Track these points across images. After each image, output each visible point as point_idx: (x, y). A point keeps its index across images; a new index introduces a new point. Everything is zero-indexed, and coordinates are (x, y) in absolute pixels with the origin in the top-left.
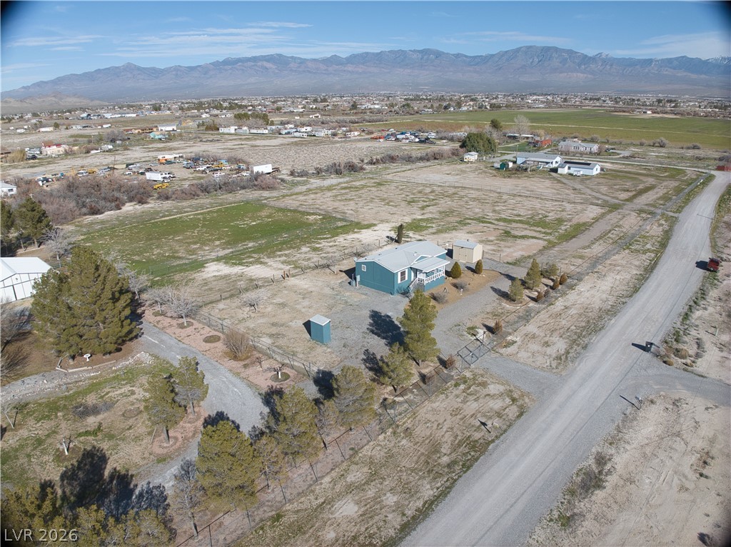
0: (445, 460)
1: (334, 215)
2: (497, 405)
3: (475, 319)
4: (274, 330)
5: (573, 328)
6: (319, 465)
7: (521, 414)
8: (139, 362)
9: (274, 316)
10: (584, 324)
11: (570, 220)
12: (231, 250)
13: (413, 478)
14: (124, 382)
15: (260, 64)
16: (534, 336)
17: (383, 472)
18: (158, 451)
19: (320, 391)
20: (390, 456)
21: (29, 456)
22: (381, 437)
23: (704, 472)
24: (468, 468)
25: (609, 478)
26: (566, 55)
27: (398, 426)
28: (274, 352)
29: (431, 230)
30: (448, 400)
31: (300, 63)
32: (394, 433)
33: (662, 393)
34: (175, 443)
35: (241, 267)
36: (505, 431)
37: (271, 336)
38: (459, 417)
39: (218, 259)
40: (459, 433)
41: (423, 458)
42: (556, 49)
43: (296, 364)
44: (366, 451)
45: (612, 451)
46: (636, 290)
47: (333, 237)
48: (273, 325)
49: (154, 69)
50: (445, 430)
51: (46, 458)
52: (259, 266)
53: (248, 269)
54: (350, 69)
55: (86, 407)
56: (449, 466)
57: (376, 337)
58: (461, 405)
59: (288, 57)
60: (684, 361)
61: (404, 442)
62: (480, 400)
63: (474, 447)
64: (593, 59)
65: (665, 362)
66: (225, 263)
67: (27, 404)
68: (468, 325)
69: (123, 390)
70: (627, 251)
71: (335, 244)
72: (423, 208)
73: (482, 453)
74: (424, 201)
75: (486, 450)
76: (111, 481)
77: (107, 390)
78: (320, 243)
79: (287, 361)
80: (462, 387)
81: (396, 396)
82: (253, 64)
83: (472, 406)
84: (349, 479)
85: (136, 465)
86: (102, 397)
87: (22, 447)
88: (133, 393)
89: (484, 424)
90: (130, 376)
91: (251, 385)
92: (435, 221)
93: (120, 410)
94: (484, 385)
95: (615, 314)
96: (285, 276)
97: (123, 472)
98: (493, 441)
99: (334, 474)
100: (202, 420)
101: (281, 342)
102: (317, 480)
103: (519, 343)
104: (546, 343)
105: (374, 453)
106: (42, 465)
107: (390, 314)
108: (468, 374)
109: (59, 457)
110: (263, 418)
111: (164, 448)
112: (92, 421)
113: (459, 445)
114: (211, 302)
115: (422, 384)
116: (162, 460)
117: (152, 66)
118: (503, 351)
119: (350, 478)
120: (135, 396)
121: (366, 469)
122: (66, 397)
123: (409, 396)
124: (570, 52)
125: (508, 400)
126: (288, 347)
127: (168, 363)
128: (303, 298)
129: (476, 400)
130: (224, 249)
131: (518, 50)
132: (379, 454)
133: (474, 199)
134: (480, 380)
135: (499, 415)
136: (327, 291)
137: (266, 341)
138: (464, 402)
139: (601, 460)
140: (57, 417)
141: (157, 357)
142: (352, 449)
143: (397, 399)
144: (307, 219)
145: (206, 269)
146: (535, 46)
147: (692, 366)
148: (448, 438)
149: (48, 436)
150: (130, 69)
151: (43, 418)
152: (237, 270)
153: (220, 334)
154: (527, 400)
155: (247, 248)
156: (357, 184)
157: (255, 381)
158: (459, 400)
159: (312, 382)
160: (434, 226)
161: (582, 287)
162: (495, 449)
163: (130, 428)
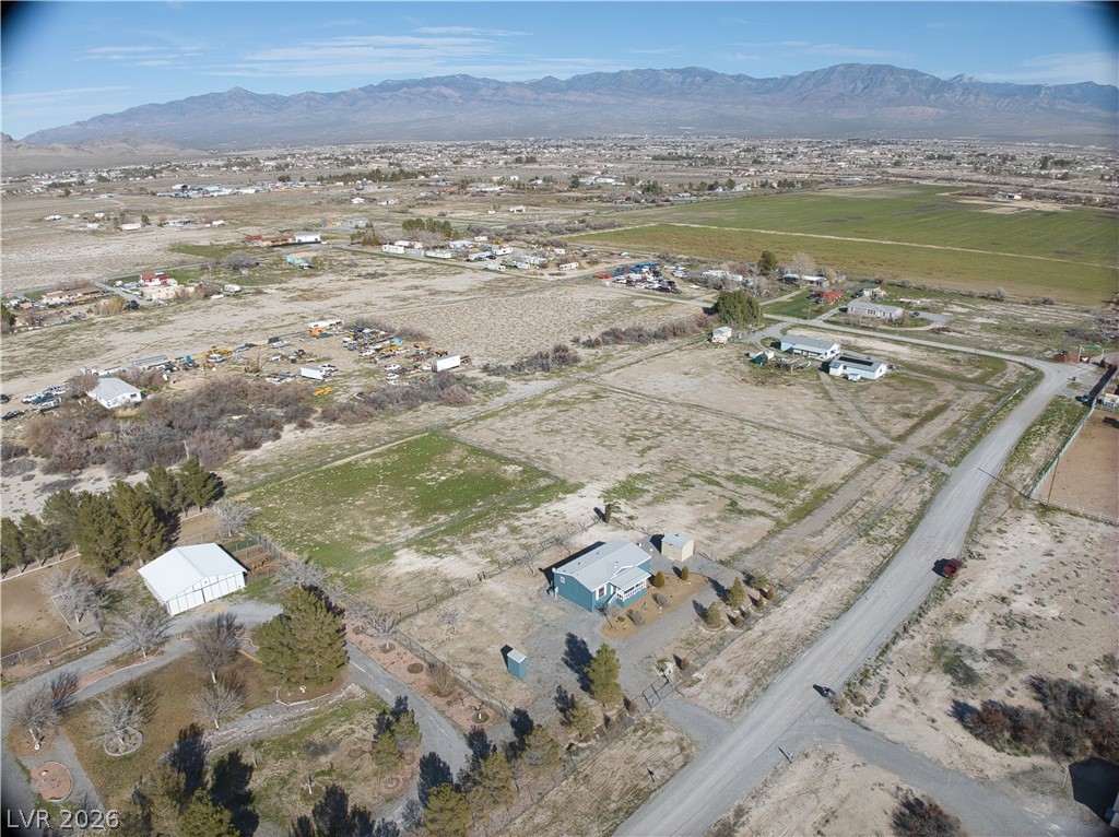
0: (613, 806)
1: (536, 465)
2: (665, 753)
3: (667, 649)
4: (472, 658)
5: (762, 662)
6: (514, 808)
7: (685, 764)
8: (351, 696)
9: (472, 638)
10: (774, 657)
11: (814, 480)
12: (421, 528)
13: (585, 822)
14: (342, 719)
15: (434, 89)
16: (720, 673)
17: (563, 815)
18: (385, 791)
19: (516, 733)
20: (570, 801)
21: (278, 795)
22: (564, 783)
23: (823, 830)
24: (630, 815)
25: (741, 829)
26: (907, 79)
27: (579, 773)
28: (474, 686)
29: (647, 498)
30: (625, 747)
31: (496, 89)
32: (575, 779)
33: (820, 747)
34: (398, 784)
35: (434, 559)
36: (667, 781)
37: (471, 665)
38: (631, 765)
39: (408, 544)
40: (629, 781)
41: (595, 804)
42: (891, 69)
43: (494, 702)
44: (551, 796)
45: (752, 805)
46: (848, 607)
47: (534, 507)
48: (473, 650)
49: (275, 97)
50: (617, 777)
51: (294, 797)
52: (453, 557)
53: (441, 562)
54: (572, 98)
55: (316, 745)
56: (615, 812)
57: (569, 670)
58: (635, 753)
59: (479, 80)
60: (857, 708)
61: (582, 788)
62: (653, 748)
63: (639, 795)
64: (948, 85)
65: (836, 710)
66: (418, 551)
67: (262, 742)
68: (659, 658)
69: (343, 728)
70: (863, 540)
71: (536, 521)
72: (643, 452)
73: (644, 802)
74: (647, 438)
75: (647, 798)
76: (354, 817)
77: (330, 727)
78: (518, 519)
79: (486, 699)
80: (640, 733)
81: (581, 741)
82: (425, 90)
83: (645, 754)
84: (535, 821)
85: (370, 804)
86: (327, 735)
87: (270, 786)
88: (353, 732)
89: (651, 773)
90: (347, 711)
91: (456, 726)
92: (653, 479)
93: (346, 750)
94: (659, 731)
95: (810, 646)
96: (482, 577)
97: (362, 810)
98: (655, 790)
99: (524, 816)
100: (418, 761)
101: (481, 674)
102: (511, 821)
103: (703, 682)
104: (730, 682)
105: (558, 798)
106: (293, 803)
107: (585, 640)
108: (648, 719)
109: (305, 795)
110: (468, 761)
111: (389, 788)
112: (324, 760)
113: (627, 793)
114: (409, 616)
115: (604, 729)
116: (389, 800)
117: (271, 92)
118: (686, 691)
119: (537, 820)
120: (356, 735)
121: (549, 813)
122: (294, 734)
123: (592, 742)
124: (914, 74)
125: (677, 749)
126: (487, 681)
127: (378, 697)
128: (501, 613)
129: (649, 748)
130: (413, 525)
131: (833, 70)
132: (561, 799)
133: (710, 435)
134: (657, 725)
135: (666, 764)
136: (525, 603)
137: (466, 673)
138: (638, 749)
139: (740, 812)
140: (292, 756)
141: (368, 691)
142: (540, 794)
143: (581, 745)
144: (505, 470)
145: (397, 561)
146: (858, 64)
147: (862, 716)
148: (619, 786)
149: (290, 775)
150: (239, 96)
151: (281, 756)
152: (429, 563)
153: (422, 663)
154: (694, 749)
155: (439, 526)
156: (568, 393)
157: (459, 722)
158: (635, 748)
159: (508, 724)
160: (650, 488)
161: (790, 603)
162: (654, 798)
163: (358, 769)
